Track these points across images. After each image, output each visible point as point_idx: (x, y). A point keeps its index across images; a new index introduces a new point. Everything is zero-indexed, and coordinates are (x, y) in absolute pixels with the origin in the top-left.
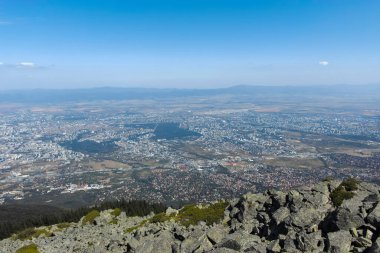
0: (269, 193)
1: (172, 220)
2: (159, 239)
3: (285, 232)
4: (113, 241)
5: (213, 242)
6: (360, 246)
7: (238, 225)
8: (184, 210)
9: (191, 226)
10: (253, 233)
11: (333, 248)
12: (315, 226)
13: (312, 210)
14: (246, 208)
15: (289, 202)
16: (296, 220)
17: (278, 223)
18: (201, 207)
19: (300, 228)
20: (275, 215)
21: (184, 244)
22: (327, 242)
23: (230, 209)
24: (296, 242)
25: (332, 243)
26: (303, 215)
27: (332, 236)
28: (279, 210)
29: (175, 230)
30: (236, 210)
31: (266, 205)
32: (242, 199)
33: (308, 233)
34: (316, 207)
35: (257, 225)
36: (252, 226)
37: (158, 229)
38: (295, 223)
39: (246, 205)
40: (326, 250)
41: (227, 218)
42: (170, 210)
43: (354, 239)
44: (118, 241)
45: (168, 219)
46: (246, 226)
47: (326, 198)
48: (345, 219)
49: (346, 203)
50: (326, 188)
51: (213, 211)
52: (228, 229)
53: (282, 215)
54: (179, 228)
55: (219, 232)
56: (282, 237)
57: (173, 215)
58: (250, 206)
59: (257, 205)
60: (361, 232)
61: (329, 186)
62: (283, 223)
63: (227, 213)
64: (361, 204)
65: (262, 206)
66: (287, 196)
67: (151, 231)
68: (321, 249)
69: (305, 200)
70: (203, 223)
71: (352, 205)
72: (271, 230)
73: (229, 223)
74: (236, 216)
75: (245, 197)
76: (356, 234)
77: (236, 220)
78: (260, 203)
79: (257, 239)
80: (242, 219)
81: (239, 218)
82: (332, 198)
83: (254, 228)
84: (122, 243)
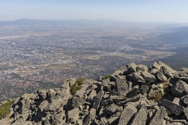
0: (38, 92)
3: (45, 116)
6: (83, 115)
7: (18, 116)
10: (28, 120)
11: (70, 119)
12: (62, 109)
13: (60, 100)
14: (24, 104)
15: (48, 98)
16: (52, 107)
17: (42, 110)
19: (53, 111)
20: (40, 107)
22: (67, 117)
23: (14, 106)
24: (51, 121)
25: (69, 117)
26: (55, 104)
27: (70, 112)
28: (42, 103)
30: (17, 107)
31: (36, 100)
32: (21, 99)
33: (58, 113)
35: (31, 114)
36: (28, 115)
38: (51, 109)
39: (23, 102)
40: (66, 122)
41: (12, 112)
43: (81, 112)
46: (23, 116)
47: (68, 91)
48: (76, 102)
49: (78, 93)
50: (68, 85)
51: (4, 108)
52: (12, 120)
53: (44, 105)
56: (43, 119)
58: (26, 103)
59: (30, 101)
60: (84, 107)
61: (70, 84)
62: (44, 110)
63: (12, 109)
64: (85, 92)
65: (33, 101)
66: (47, 93)
68: (64, 121)
69: (57, 94)
71: (80, 93)
73: (13, 116)
74: (18, 110)
75: (23, 97)
76: (82, 109)
77: (18, 113)
78: (32, 99)
79: (30, 122)
80: (22, 111)
81: (19, 111)
82: (71, 91)
83: (29, 116)
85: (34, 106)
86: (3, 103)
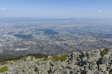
0: (81, 52)
1: (50, 60)
2: (46, 65)
3: (86, 64)
4: (31, 66)
5: (63, 67)
6: (109, 69)
7: (71, 62)
8: (54, 57)
9: (56, 62)
10: (75, 64)
11: (101, 69)
12: (95, 62)
13: (95, 58)
14: (74, 57)
15: (87, 55)
16: (89, 60)
18: (59, 56)
19: (91, 63)
20: (83, 59)
21: (54, 67)
23: (68, 57)
24: (89, 67)
26: (92, 59)
27: (100, 66)
28: (84, 57)
29: (51, 63)
30: (70, 57)
31: (80, 56)
32: (72, 54)
33: (93, 64)
34: (96, 57)
35: (77, 62)
36: (75, 62)
37: (45, 62)
39: (73, 55)
40: (98, 70)
41: (67, 60)
42: (49, 57)
43: (107, 67)
44: (33, 66)
45: (49, 59)
46: (73, 62)
47: (99, 54)
48: (105, 60)
49: (105, 56)
51: (63, 57)
52: (67, 63)
53: (85, 59)
54: (52, 62)
55: (65, 64)
56: (85, 66)
57: (50, 58)
58: (75, 56)
59: (77, 56)
60: (110, 64)
61: (100, 50)
62: (85, 61)
63: (67, 58)
64: (110, 56)
65: (78, 56)
66: (87, 53)
67: (43, 63)
68: (97, 69)
69: (92, 54)
70: (60, 61)
71: (107, 56)
72: (81, 63)
74: (70, 59)
75: (73, 53)
76: (108, 65)
77: (70, 60)
78: (78, 55)
80: (72, 60)
82: (101, 54)
84: (34, 66)
85: (79, 58)
86: (63, 55)
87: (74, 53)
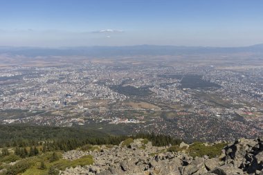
0: (259, 140)
1: (184, 151)
3: (261, 169)
4: (140, 160)
5: (208, 169)
7: (230, 160)
8: (193, 145)
10: (240, 168)
14: (238, 149)
17: (259, 162)
18: (206, 145)
20: (257, 157)
23: (227, 149)
28: (261, 153)
29: (184, 158)
30: (230, 150)
31: (254, 148)
32: (237, 142)
35: (244, 163)
36: (240, 163)
37: (172, 156)
39: (238, 146)
41: (223, 155)
42: (183, 144)
44: (144, 161)
45: (181, 150)
46: (235, 162)
51: (215, 149)
52: (222, 162)
54: (188, 158)
55: (214, 163)
56: (258, 172)
57: (185, 148)
58: (241, 148)
59: (247, 148)
63: (224, 151)
65: (250, 149)
67: (167, 157)
70: (206, 156)
73: (224, 159)
74: (230, 154)
75: (239, 140)
77: (229, 157)
78: (249, 146)
79: (241, 171)
80: (234, 157)
81: (232, 155)
83: (242, 164)
84: (146, 162)
85: (251, 154)
86: (217, 143)
87: (242, 140)
